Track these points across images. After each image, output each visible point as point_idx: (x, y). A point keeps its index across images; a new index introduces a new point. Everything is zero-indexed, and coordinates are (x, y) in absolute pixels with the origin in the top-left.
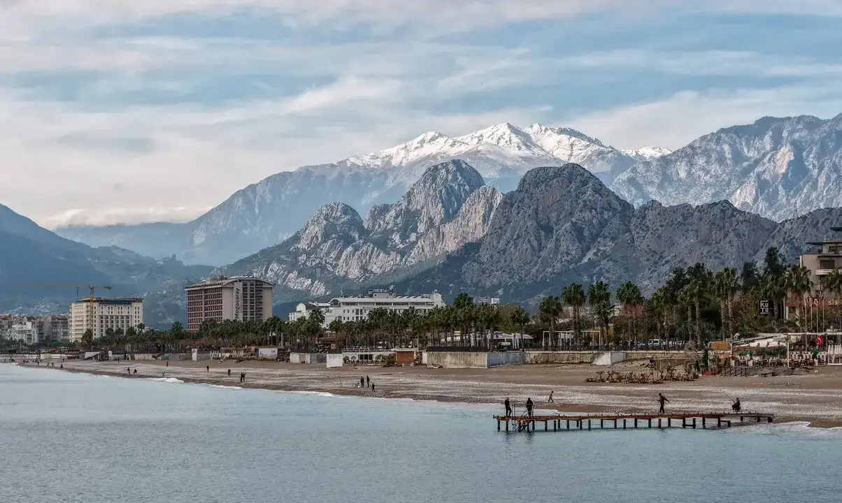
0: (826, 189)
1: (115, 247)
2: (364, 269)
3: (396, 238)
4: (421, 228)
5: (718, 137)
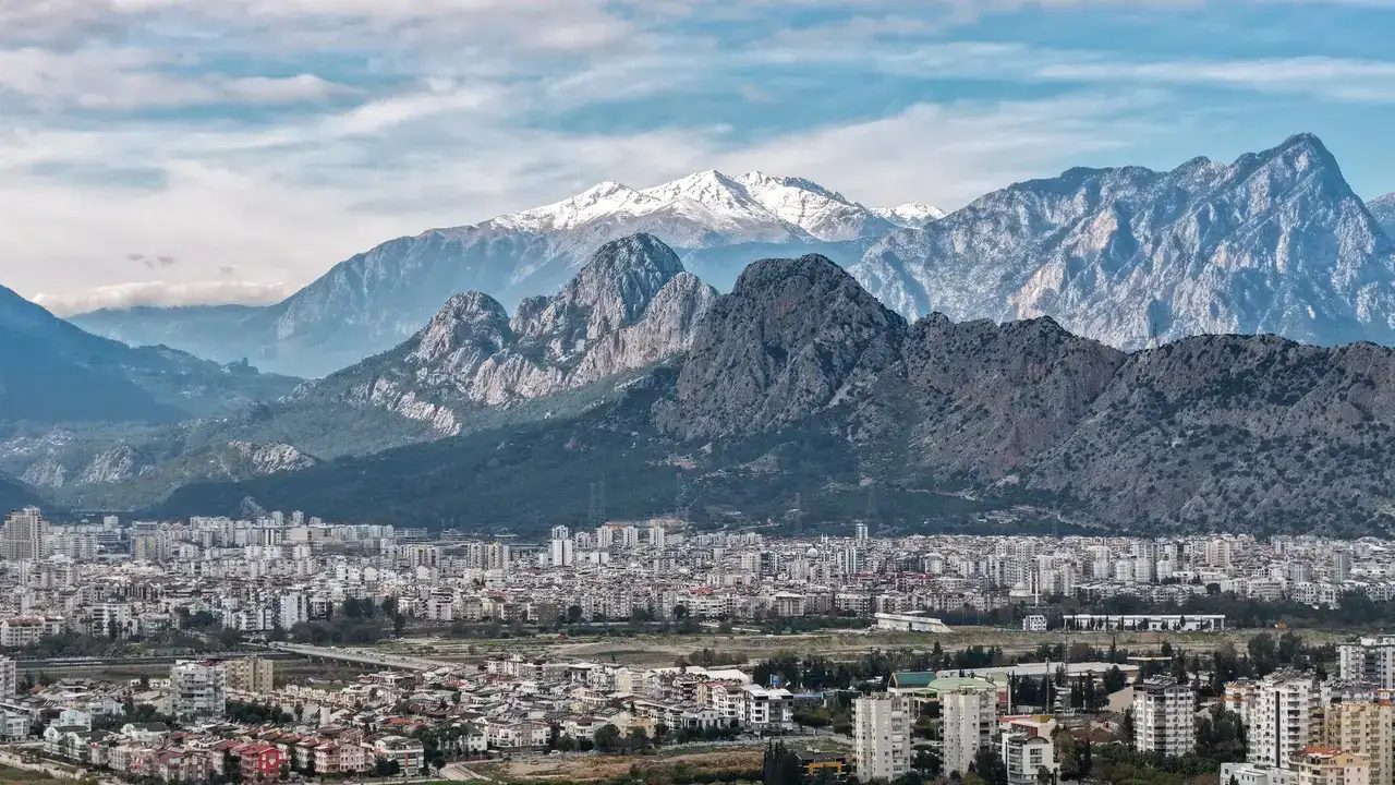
0: (1164, 272)
1: (162, 347)
2: (510, 390)
3: (556, 346)
4: (593, 332)
5: (1009, 195)
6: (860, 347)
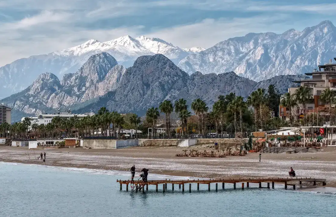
0: (279, 67)
2: (60, 104)
3: (76, 89)
4: (88, 84)
5: (228, 42)
6: (174, 83)
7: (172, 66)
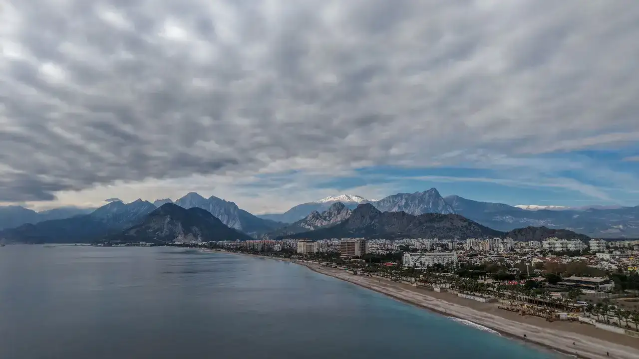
2: (321, 224)
3: (328, 218)
4: (333, 216)
5: (389, 197)
6: (376, 216)
7: (374, 208)
